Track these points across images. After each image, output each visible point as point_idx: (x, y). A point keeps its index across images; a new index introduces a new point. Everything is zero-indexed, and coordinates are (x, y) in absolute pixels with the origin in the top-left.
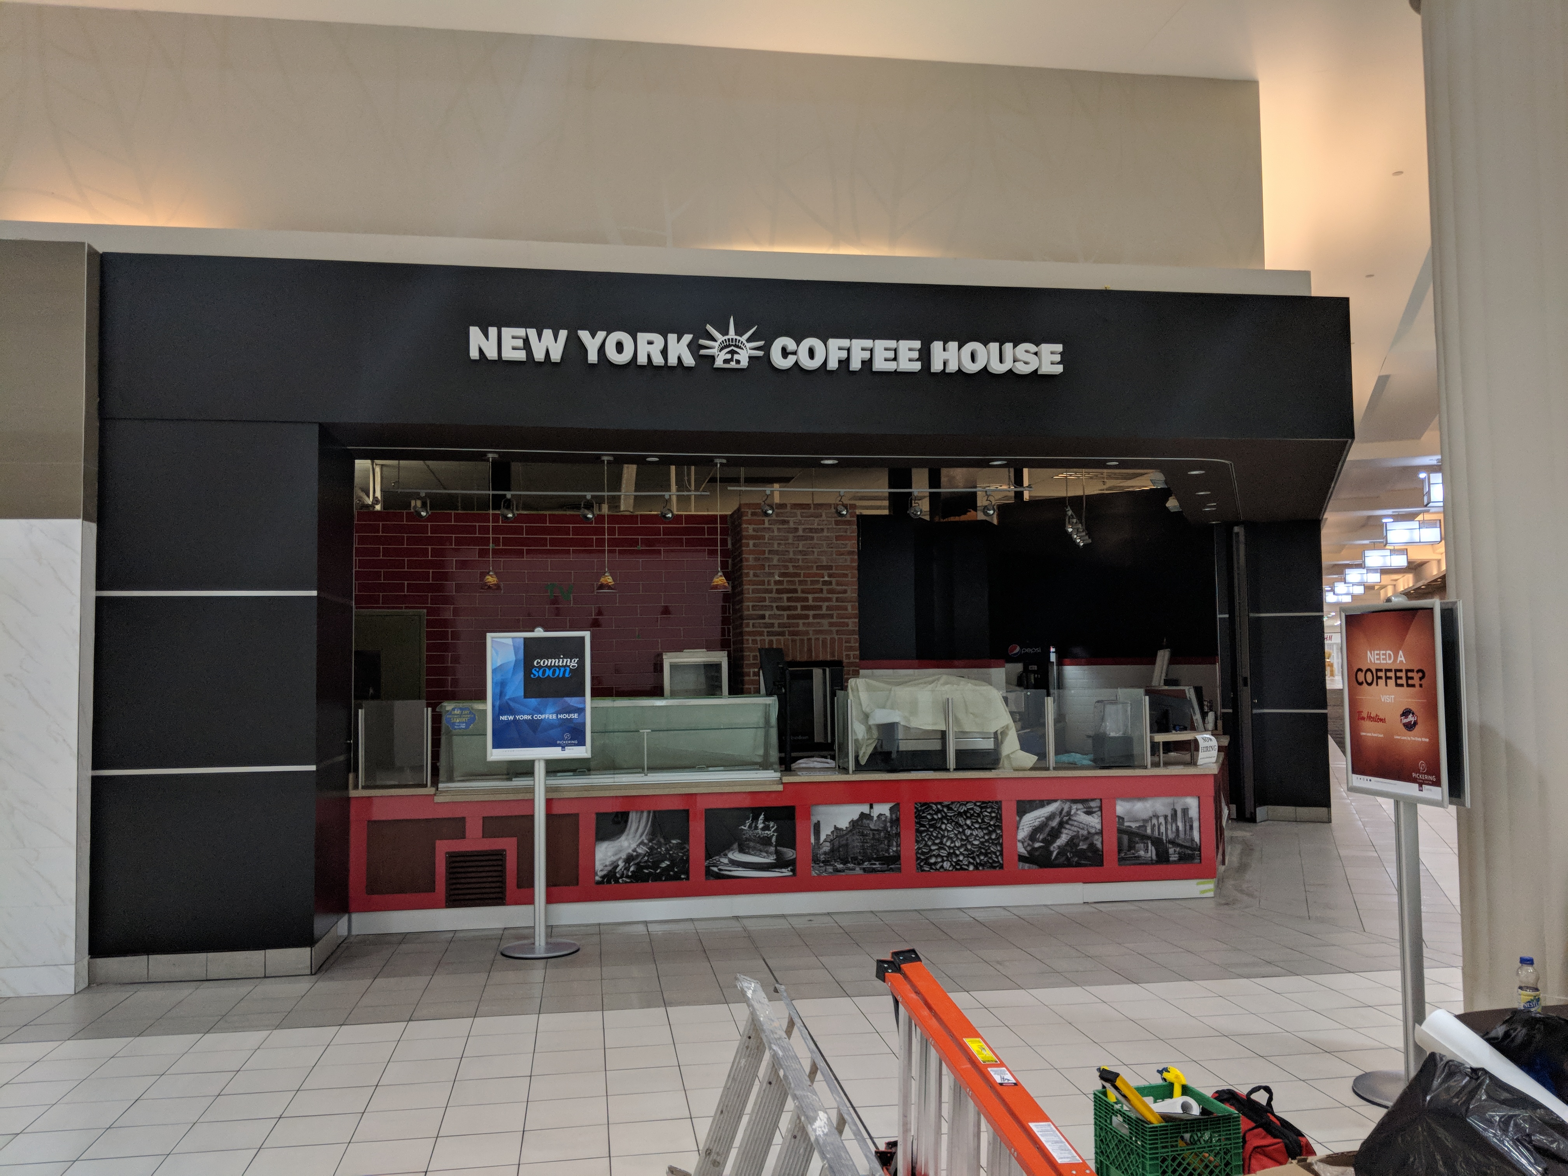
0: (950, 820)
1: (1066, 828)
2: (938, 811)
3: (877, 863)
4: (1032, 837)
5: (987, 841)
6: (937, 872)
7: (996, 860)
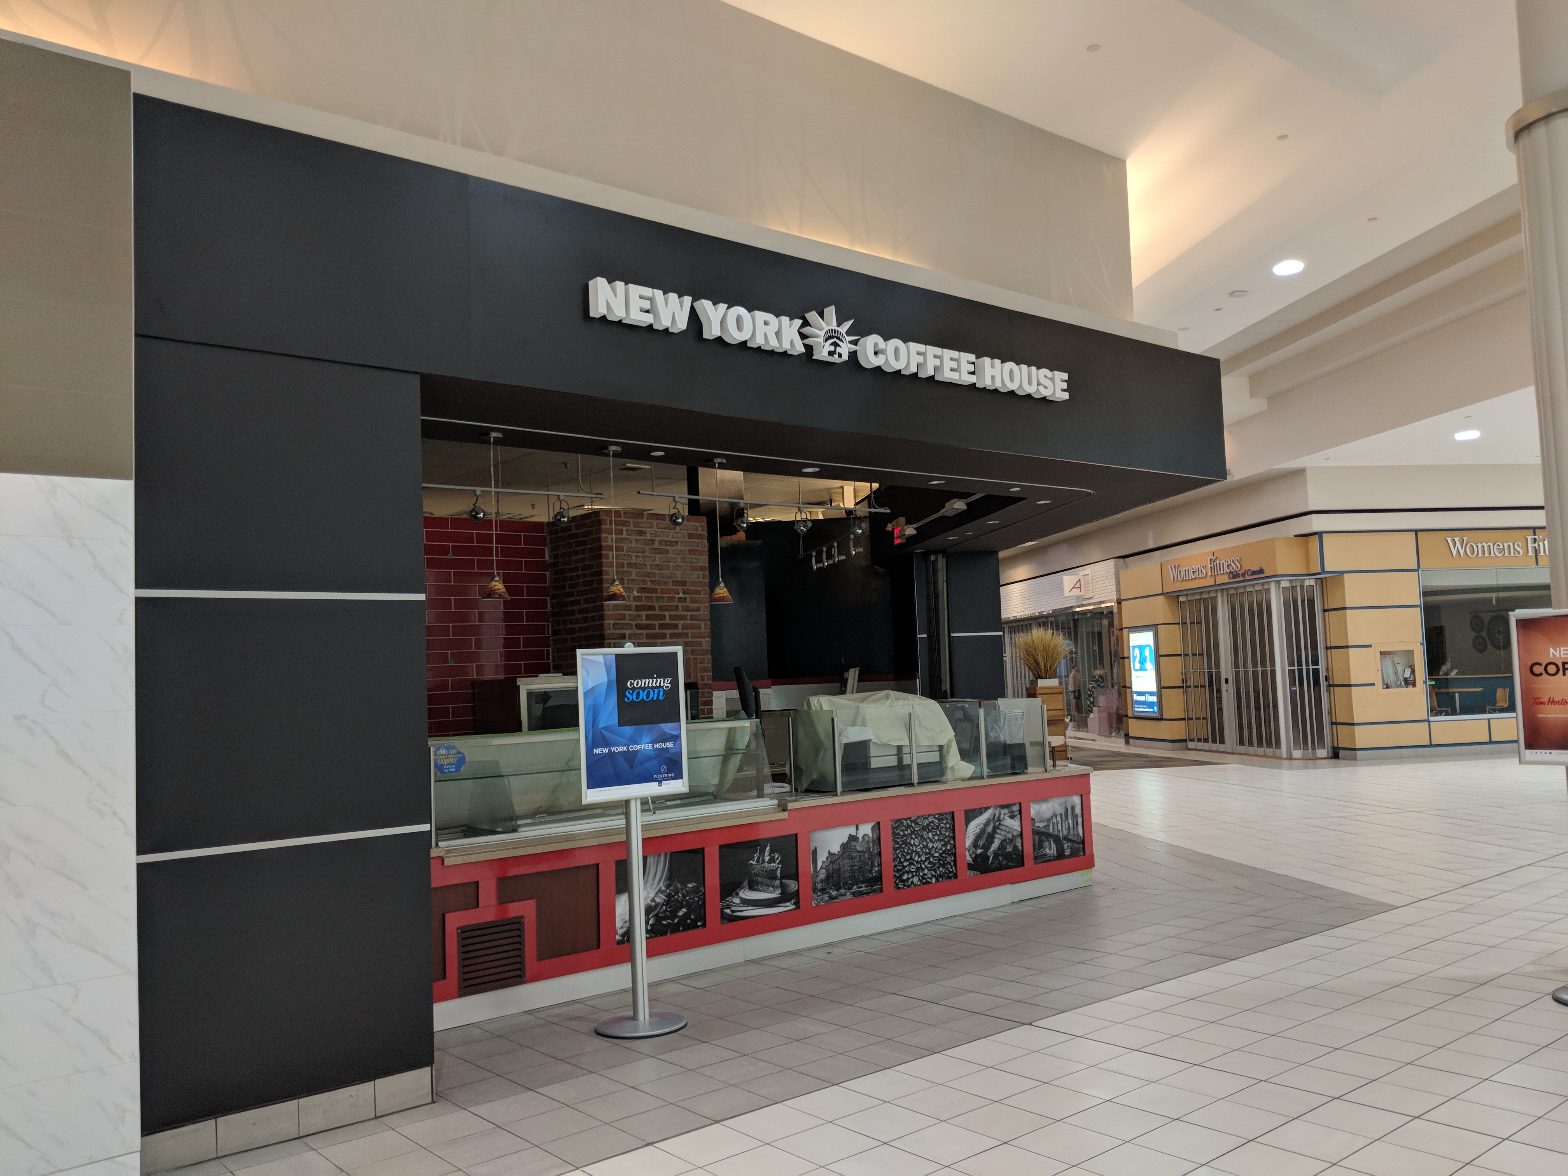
0: (918, 835)
1: (997, 833)
2: (909, 827)
3: (863, 885)
4: (975, 845)
5: (944, 852)
6: (909, 889)
7: (951, 870)
